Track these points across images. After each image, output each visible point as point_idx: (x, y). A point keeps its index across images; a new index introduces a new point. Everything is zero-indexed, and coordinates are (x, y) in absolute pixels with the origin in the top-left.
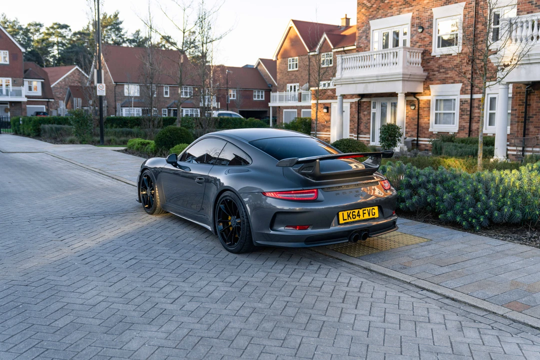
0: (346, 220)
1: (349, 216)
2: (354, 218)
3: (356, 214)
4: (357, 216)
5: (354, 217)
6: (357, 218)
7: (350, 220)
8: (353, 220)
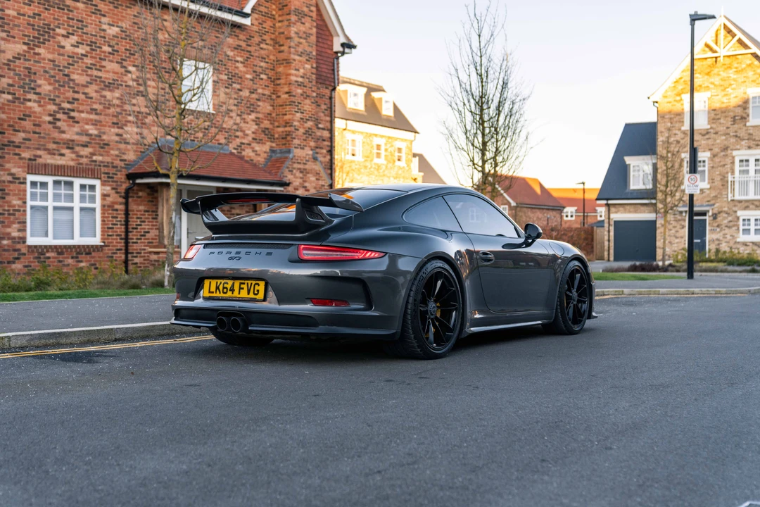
0: (213, 292)
1: (217, 288)
2: (224, 293)
3: (229, 286)
4: (230, 290)
5: (225, 290)
6: (229, 294)
7: (218, 294)
8: (222, 295)
